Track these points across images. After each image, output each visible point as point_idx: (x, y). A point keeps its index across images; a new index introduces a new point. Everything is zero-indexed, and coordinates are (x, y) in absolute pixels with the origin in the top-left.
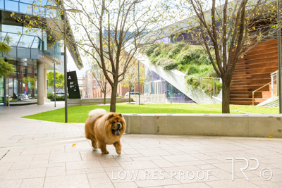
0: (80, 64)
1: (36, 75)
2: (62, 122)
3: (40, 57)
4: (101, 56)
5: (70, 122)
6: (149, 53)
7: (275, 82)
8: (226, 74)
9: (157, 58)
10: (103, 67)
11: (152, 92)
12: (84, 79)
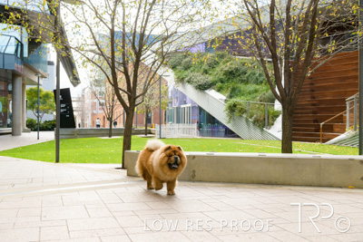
0: (75, 81)
1: (11, 92)
2: (51, 161)
3: (18, 66)
4: (113, 68)
5: (63, 161)
6: (174, 68)
7: (351, 111)
8: (288, 98)
9: (186, 73)
10: (115, 85)
11: (178, 121)
12: (79, 100)
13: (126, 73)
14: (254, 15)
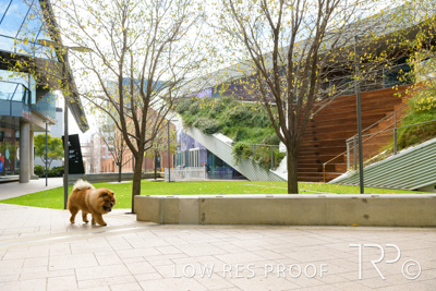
0: (84, 126)
1: (19, 139)
2: (59, 208)
3: (26, 113)
4: (121, 114)
6: (181, 112)
7: (351, 151)
8: (292, 140)
9: (194, 117)
10: (124, 130)
11: (187, 165)
12: (87, 146)
13: (134, 118)
14: (258, 61)
